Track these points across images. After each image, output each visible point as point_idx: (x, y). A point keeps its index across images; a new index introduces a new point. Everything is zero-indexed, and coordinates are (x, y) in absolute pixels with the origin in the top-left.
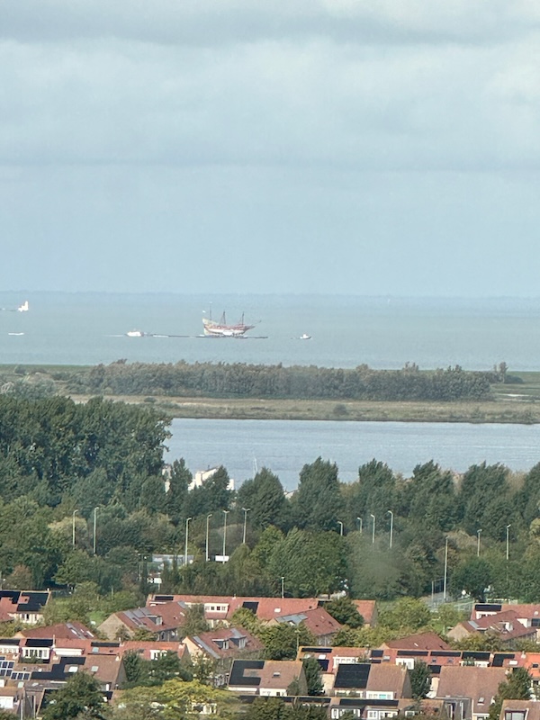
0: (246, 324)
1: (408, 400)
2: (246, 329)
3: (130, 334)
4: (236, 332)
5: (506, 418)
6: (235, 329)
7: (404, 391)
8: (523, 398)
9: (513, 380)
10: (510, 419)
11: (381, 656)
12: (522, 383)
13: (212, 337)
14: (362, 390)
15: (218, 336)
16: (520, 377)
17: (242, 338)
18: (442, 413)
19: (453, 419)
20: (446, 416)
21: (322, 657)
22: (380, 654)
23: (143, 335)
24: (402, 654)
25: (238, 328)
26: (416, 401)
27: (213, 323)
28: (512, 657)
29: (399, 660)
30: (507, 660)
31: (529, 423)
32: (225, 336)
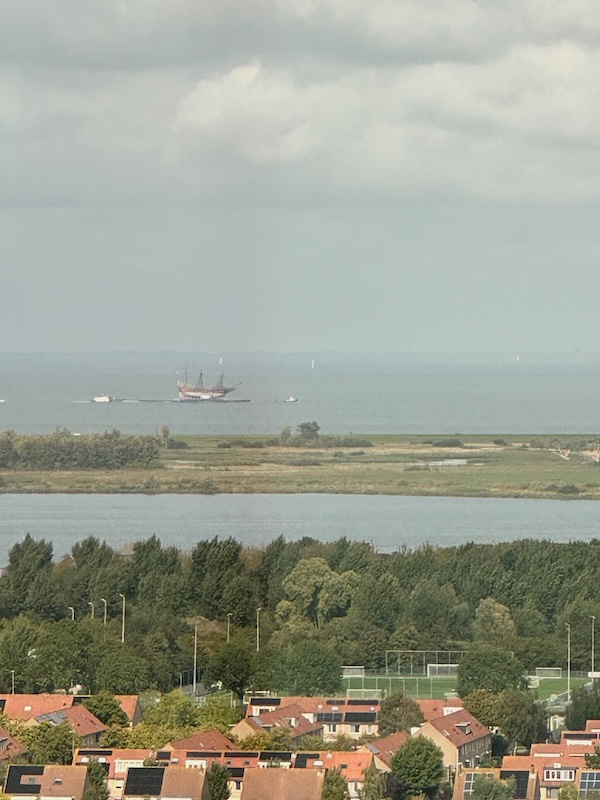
0: (226, 385)
1: (67, 469)
2: (226, 391)
3: (97, 400)
4: (215, 395)
5: (185, 488)
6: (213, 391)
7: (63, 459)
8: (196, 465)
9: (178, 445)
10: (189, 489)
11: (169, 758)
12: (189, 448)
13: (189, 401)
14: (16, 457)
15: (196, 400)
16: (185, 441)
17: (222, 401)
18: (110, 483)
19: (125, 490)
20: (115, 486)
21: (102, 760)
22: (167, 755)
23: (110, 401)
24: (191, 755)
25: (217, 391)
26: (77, 470)
27: (189, 386)
28: (316, 757)
29: (190, 763)
30: (311, 760)
31: (211, 493)
32: (203, 400)
